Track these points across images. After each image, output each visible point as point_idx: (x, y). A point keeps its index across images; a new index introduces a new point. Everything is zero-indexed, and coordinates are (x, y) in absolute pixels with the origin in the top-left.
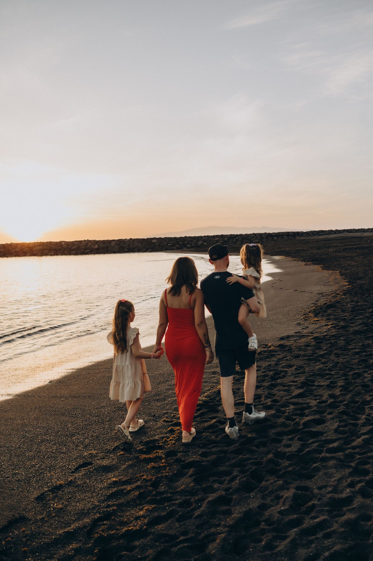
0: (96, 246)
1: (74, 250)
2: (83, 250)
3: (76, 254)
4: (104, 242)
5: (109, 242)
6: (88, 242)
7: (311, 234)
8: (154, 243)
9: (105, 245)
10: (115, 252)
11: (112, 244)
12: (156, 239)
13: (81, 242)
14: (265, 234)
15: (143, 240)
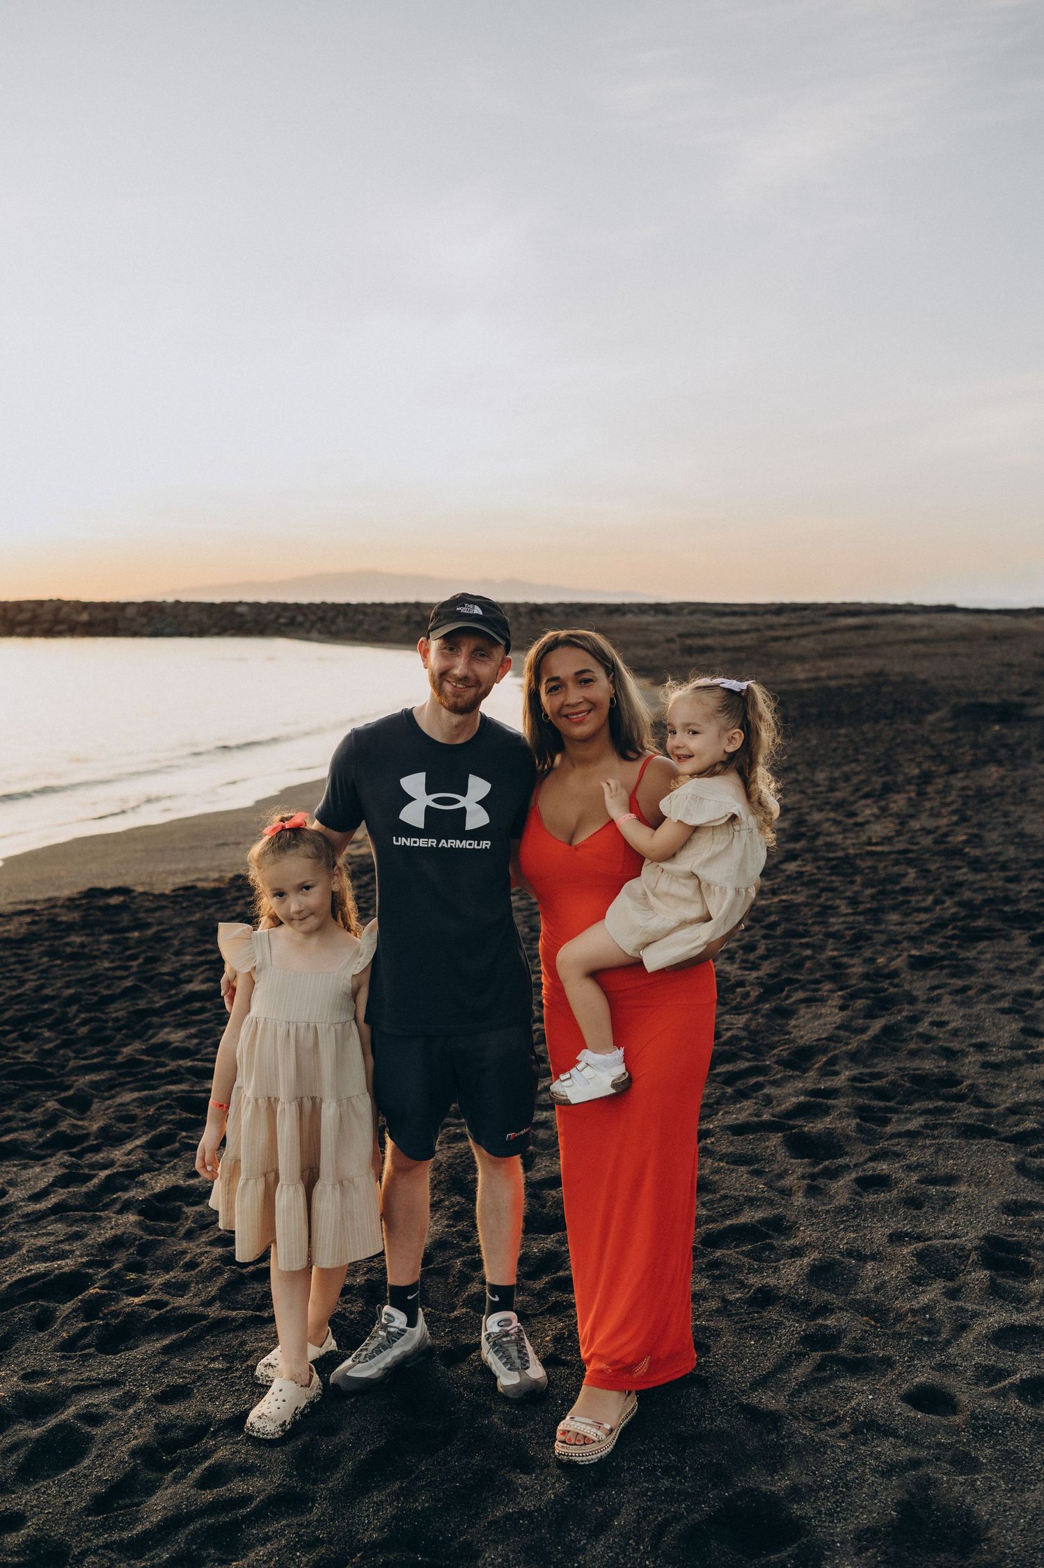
0: (85, 617)
1: (22, 623)
2: (46, 626)
3: (29, 634)
4: (105, 606)
5: (121, 607)
6: (59, 605)
7: (636, 610)
8: (241, 615)
9: (107, 615)
10: (134, 634)
11: (130, 612)
12: (247, 604)
13: (40, 603)
14: (526, 605)
15: (212, 605)
